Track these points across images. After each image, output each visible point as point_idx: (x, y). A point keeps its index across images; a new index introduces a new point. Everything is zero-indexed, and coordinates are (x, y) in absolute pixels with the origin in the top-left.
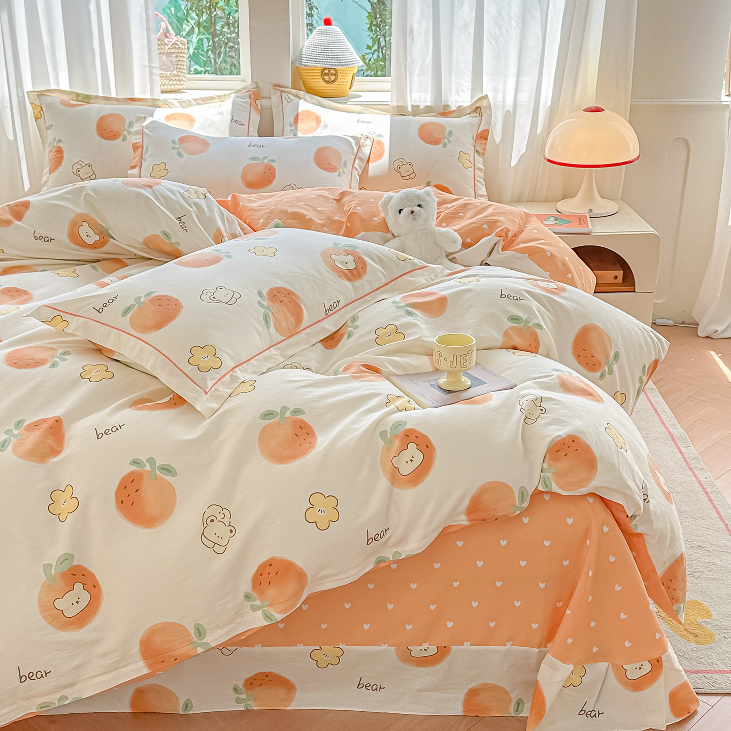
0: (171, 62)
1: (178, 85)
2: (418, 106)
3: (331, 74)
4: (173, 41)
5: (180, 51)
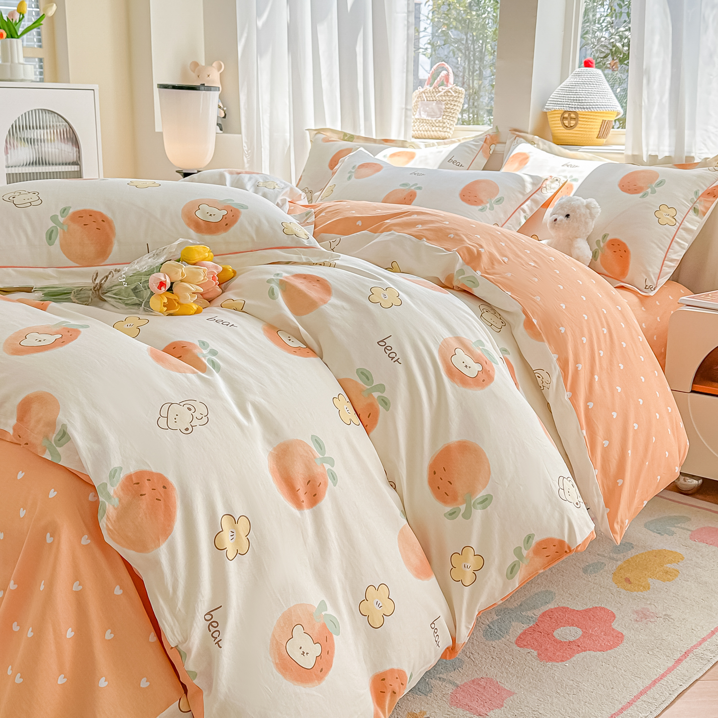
0: (440, 109)
1: (440, 131)
2: (657, 156)
3: (571, 118)
4: (447, 88)
5: (451, 99)
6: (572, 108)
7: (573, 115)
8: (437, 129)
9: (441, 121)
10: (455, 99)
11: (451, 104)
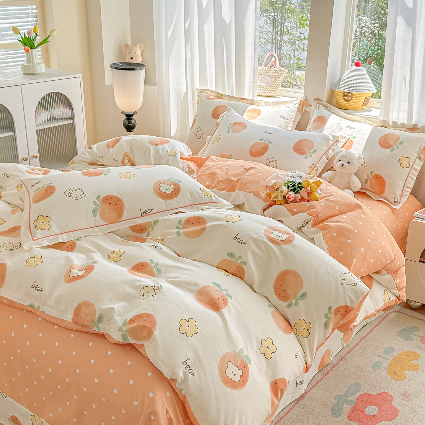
0: (272, 80)
2: (397, 122)
3: (349, 96)
4: (275, 69)
5: (278, 75)
6: (350, 91)
7: (349, 94)
8: (270, 92)
9: (272, 87)
10: (280, 75)
11: (278, 78)
